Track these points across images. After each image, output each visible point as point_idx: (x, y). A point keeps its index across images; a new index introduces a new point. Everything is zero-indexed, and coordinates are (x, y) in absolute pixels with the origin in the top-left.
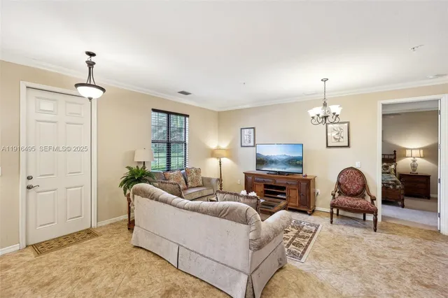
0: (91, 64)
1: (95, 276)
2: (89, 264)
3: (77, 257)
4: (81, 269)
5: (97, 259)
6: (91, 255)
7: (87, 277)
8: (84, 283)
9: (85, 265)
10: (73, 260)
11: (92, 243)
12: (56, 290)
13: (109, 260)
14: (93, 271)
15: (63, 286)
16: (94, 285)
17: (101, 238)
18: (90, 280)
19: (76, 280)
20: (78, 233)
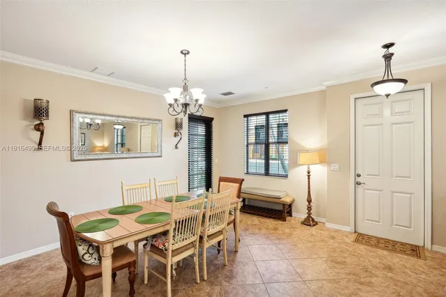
0: (388, 57)
1: (369, 284)
2: (377, 273)
3: (377, 260)
4: (367, 271)
5: (390, 274)
6: (390, 269)
7: (362, 280)
8: (355, 281)
9: (374, 272)
10: (370, 261)
11: (403, 260)
12: (336, 270)
13: (399, 284)
14: (373, 280)
15: (342, 271)
16: (359, 289)
17: (420, 262)
18: (362, 283)
19: (354, 275)
20: (403, 244)
